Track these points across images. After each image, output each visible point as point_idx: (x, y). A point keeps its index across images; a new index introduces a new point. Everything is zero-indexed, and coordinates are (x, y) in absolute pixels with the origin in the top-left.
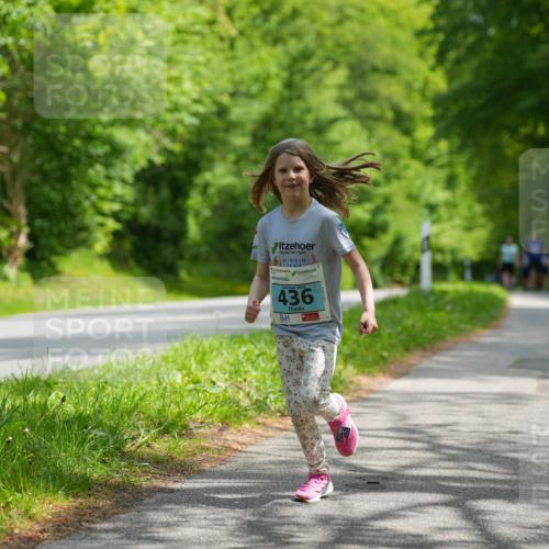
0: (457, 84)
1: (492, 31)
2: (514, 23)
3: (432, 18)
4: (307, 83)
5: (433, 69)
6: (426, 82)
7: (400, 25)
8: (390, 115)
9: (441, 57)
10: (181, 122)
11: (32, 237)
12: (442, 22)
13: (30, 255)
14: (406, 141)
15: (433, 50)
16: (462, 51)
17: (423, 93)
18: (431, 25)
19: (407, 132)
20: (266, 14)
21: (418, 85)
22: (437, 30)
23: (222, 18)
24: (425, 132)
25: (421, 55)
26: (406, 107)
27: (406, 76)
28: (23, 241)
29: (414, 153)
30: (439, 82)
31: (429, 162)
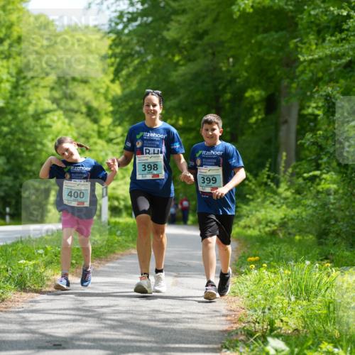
0: (127, 91)
1: (149, 58)
2: (163, 53)
3: (110, 47)
4: (29, 85)
5: (113, 81)
6: (108, 88)
8: (84, 109)
9: (117, 73)
12: (118, 50)
14: (95, 127)
15: (112, 69)
16: (131, 69)
17: (106, 98)
18: (110, 52)
19: (95, 121)
21: (102, 91)
22: (114, 55)
24: (106, 121)
26: (95, 104)
27: (95, 85)
29: (100, 135)
30: (116, 89)
31: (110, 141)
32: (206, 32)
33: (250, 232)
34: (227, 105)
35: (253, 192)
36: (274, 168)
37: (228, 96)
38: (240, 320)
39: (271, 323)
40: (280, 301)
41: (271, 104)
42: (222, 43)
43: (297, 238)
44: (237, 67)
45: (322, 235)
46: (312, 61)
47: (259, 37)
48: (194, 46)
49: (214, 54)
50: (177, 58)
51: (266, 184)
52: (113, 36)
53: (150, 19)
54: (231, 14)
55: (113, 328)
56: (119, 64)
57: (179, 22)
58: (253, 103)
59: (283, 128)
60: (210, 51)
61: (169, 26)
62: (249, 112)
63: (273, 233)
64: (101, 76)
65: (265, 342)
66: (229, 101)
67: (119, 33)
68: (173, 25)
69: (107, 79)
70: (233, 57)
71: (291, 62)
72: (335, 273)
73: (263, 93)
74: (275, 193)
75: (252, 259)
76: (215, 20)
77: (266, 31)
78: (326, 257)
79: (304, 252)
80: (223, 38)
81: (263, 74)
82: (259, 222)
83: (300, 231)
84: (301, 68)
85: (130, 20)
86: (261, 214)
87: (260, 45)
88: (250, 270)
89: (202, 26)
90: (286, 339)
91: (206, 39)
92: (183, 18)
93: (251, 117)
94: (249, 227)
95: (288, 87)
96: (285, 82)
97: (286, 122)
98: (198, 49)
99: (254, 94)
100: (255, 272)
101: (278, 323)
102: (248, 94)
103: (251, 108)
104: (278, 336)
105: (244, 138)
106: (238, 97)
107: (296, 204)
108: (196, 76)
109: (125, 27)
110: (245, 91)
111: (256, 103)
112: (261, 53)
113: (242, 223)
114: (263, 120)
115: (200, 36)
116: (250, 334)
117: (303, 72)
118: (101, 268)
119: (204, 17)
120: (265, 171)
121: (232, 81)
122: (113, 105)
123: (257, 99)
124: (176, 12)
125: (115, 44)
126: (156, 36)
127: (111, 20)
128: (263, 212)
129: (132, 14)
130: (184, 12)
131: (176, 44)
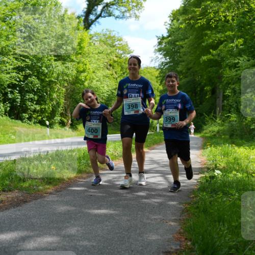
0: (165, 88)
3: (159, 74)
5: (160, 85)
6: (158, 87)
7: (152, 76)
9: (161, 82)
10: (104, 96)
11: (71, 121)
12: (162, 75)
13: (71, 125)
15: (160, 81)
17: (158, 91)
20: (124, 73)
22: (160, 76)
23: (114, 74)
25: (157, 82)
28: (70, 122)
30: (161, 88)
32: (191, 68)
33: (207, 135)
34: (199, 92)
35: (208, 121)
36: (215, 113)
37: (199, 89)
38: (205, 164)
39: (216, 165)
40: (218, 158)
41: (213, 92)
42: (196, 71)
43: (223, 136)
44: (202, 79)
45: (231, 136)
46: (227, 77)
47: (209, 69)
48: (187, 73)
49: (193, 75)
50: (181, 77)
51: (212, 119)
52: (160, 70)
53: (172, 64)
54: (200, 62)
55: (162, 167)
56: (162, 79)
57: (181, 65)
58: (207, 92)
59: (218, 100)
60: (192, 74)
61: (179, 66)
62: (206, 94)
63: (215, 135)
64: (156, 84)
65: (214, 171)
66: (200, 91)
67: (162, 69)
68: (180, 66)
69: (158, 85)
70: (201, 76)
71: (220, 77)
72: (236, 148)
73: (211, 88)
74: (215, 121)
75: (208, 144)
76: (194, 64)
77: (211, 67)
78: (233, 143)
79: (225, 141)
80: (197, 70)
81: (211, 81)
82: (210, 131)
83: (224, 135)
84: (223, 79)
85: (165, 65)
86: (210, 129)
87: (210, 72)
88: (208, 148)
89: (190, 66)
90: (220, 170)
91: (191, 70)
92: (183, 63)
93: (206, 96)
94: (206, 133)
95: (219, 86)
96: (218, 84)
97: (219, 98)
98: (189, 73)
99: (208, 88)
100: (209, 148)
101: (218, 165)
102: (205, 89)
103: (207, 93)
104: (218, 169)
105: (204, 103)
106: (202, 89)
107: (223, 125)
108: (188, 82)
109: (164, 67)
110: (204, 87)
111: (208, 91)
112: (210, 75)
113: (204, 132)
114: (211, 97)
115: (189, 69)
116: (208, 169)
117: (224, 80)
118: (158, 147)
119: (190, 63)
120: (212, 114)
121: (200, 84)
122: (160, 93)
123: (209, 90)
124: (181, 62)
125: (160, 73)
126: (174, 70)
127: (159, 65)
128: (211, 128)
129: (166, 62)
130: (183, 61)
131: (181, 72)
